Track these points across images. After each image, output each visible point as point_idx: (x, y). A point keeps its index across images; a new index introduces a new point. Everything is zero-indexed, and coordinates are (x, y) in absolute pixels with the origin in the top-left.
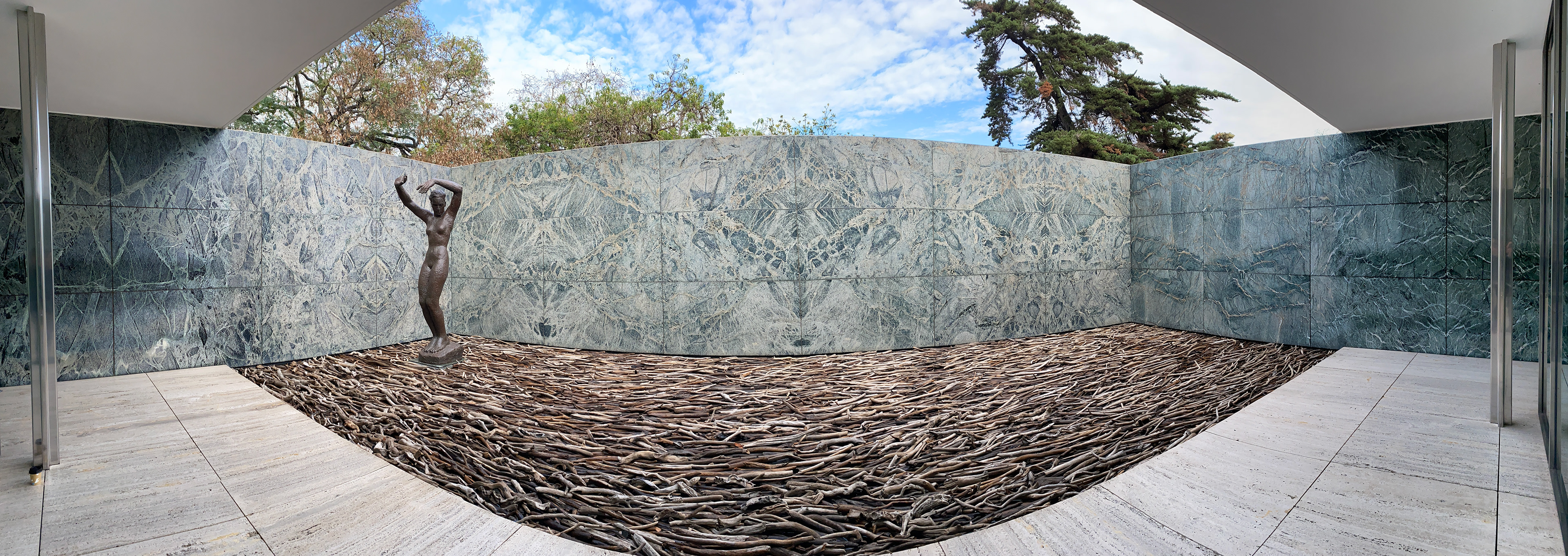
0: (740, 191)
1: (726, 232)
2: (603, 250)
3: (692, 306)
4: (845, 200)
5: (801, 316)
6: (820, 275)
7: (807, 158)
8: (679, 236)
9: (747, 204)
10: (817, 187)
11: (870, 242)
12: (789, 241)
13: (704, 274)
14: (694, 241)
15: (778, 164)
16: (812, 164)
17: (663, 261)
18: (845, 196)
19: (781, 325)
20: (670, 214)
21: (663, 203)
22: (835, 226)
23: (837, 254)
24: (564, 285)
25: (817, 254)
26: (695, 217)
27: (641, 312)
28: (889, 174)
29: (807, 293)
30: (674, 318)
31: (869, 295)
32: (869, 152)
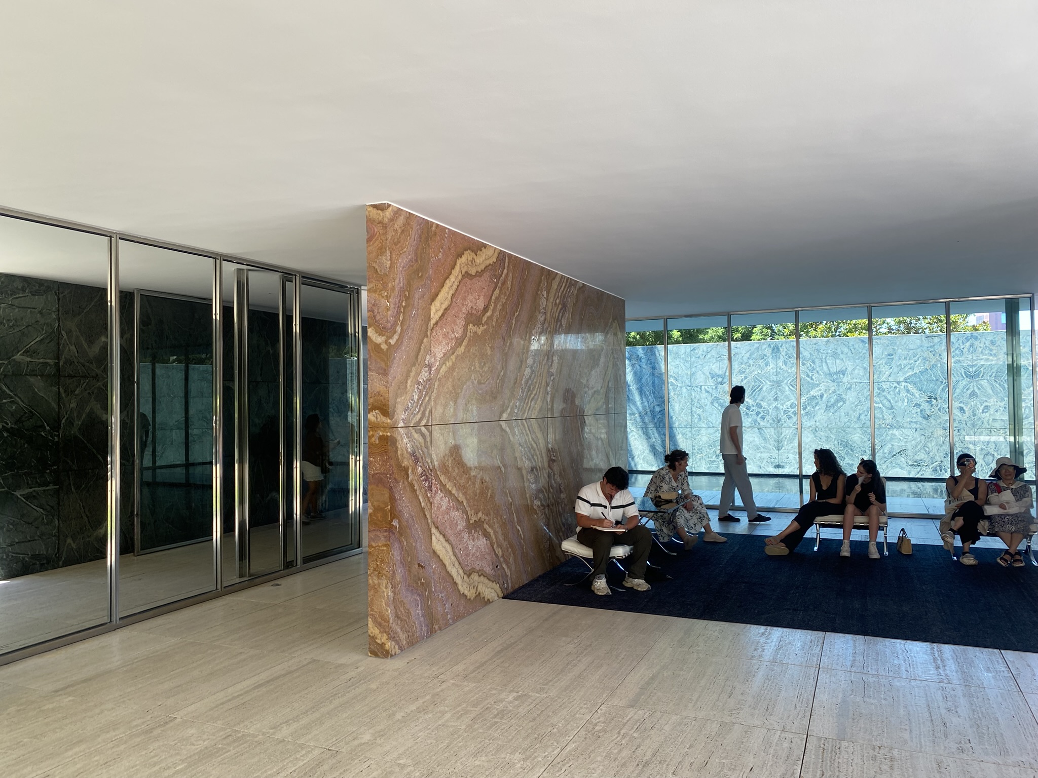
0: (741, 374)
3: (710, 443)
4: (808, 379)
5: (778, 449)
6: (791, 425)
7: (784, 353)
8: (703, 401)
10: (789, 371)
11: (825, 404)
12: (772, 403)
14: (712, 403)
15: (765, 358)
16: (787, 357)
17: (692, 415)
18: (808, 376)
19: (766, 455)
20: (697, 387)
21: (692, 380)
23: (803, 412)
25: (789, 412)
26: (712, 389)
28: (838, 361)
29: (783, 435)
30: (699, 449)
31: (824, 439)
32: (824, 348)
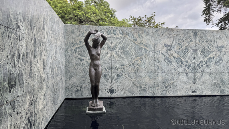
0: (179, 45)
1: (174, 57)
2: (135, 62)
3: (163, 81)
4: (208, 49)
5: (194, 84)
6: (200, 71)
7: (199, 36)
8: (160, 58)
9: (181, 49)
10: (201, 45)
11: (215, 62)
12: (192, 61)
13: (167, 70)
14: (165, 60)
15: (191, 38)
16: (200, 38)
17: (154, 66)
18: (209, 48)
19: (188, 86)
20: (157, 51)
21: (155, 47)
22: (205, 57)
23: (205, 65)
24: (120, 74)
25: (200, 65)
26: (165, 52)
27: (147, 83)
28: (221, 41)
29: (196, 76)
30: (157, 84)
31: (213, 78)
32: (216, 34)
